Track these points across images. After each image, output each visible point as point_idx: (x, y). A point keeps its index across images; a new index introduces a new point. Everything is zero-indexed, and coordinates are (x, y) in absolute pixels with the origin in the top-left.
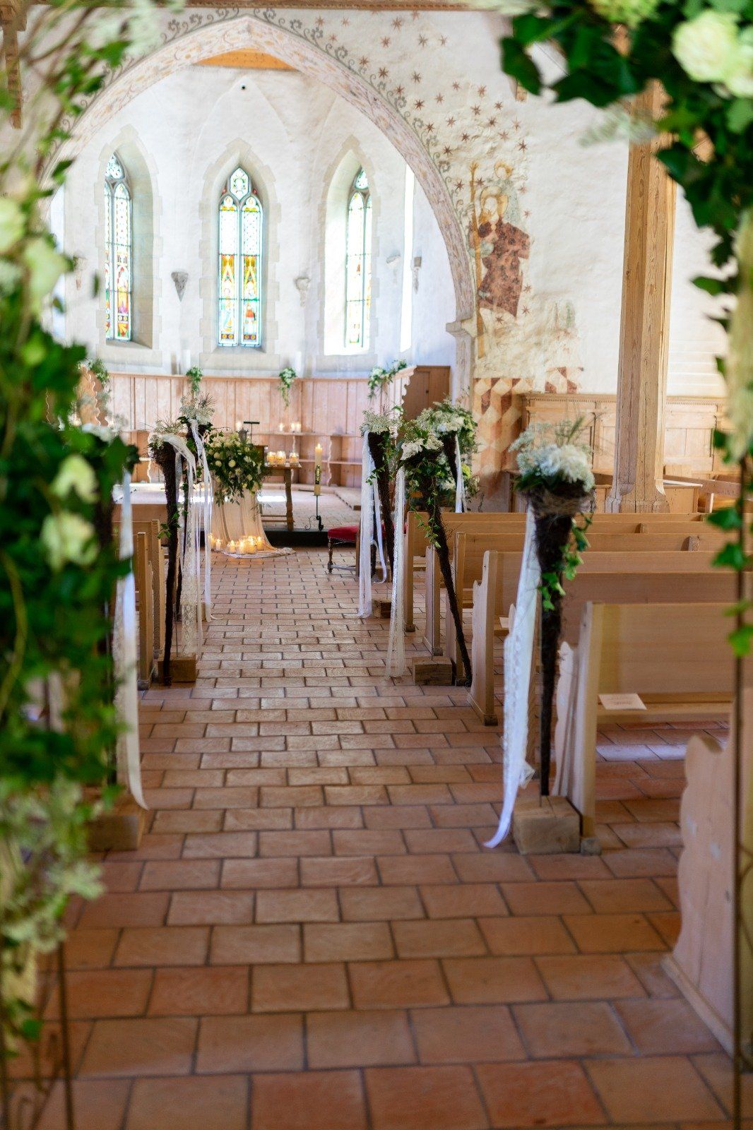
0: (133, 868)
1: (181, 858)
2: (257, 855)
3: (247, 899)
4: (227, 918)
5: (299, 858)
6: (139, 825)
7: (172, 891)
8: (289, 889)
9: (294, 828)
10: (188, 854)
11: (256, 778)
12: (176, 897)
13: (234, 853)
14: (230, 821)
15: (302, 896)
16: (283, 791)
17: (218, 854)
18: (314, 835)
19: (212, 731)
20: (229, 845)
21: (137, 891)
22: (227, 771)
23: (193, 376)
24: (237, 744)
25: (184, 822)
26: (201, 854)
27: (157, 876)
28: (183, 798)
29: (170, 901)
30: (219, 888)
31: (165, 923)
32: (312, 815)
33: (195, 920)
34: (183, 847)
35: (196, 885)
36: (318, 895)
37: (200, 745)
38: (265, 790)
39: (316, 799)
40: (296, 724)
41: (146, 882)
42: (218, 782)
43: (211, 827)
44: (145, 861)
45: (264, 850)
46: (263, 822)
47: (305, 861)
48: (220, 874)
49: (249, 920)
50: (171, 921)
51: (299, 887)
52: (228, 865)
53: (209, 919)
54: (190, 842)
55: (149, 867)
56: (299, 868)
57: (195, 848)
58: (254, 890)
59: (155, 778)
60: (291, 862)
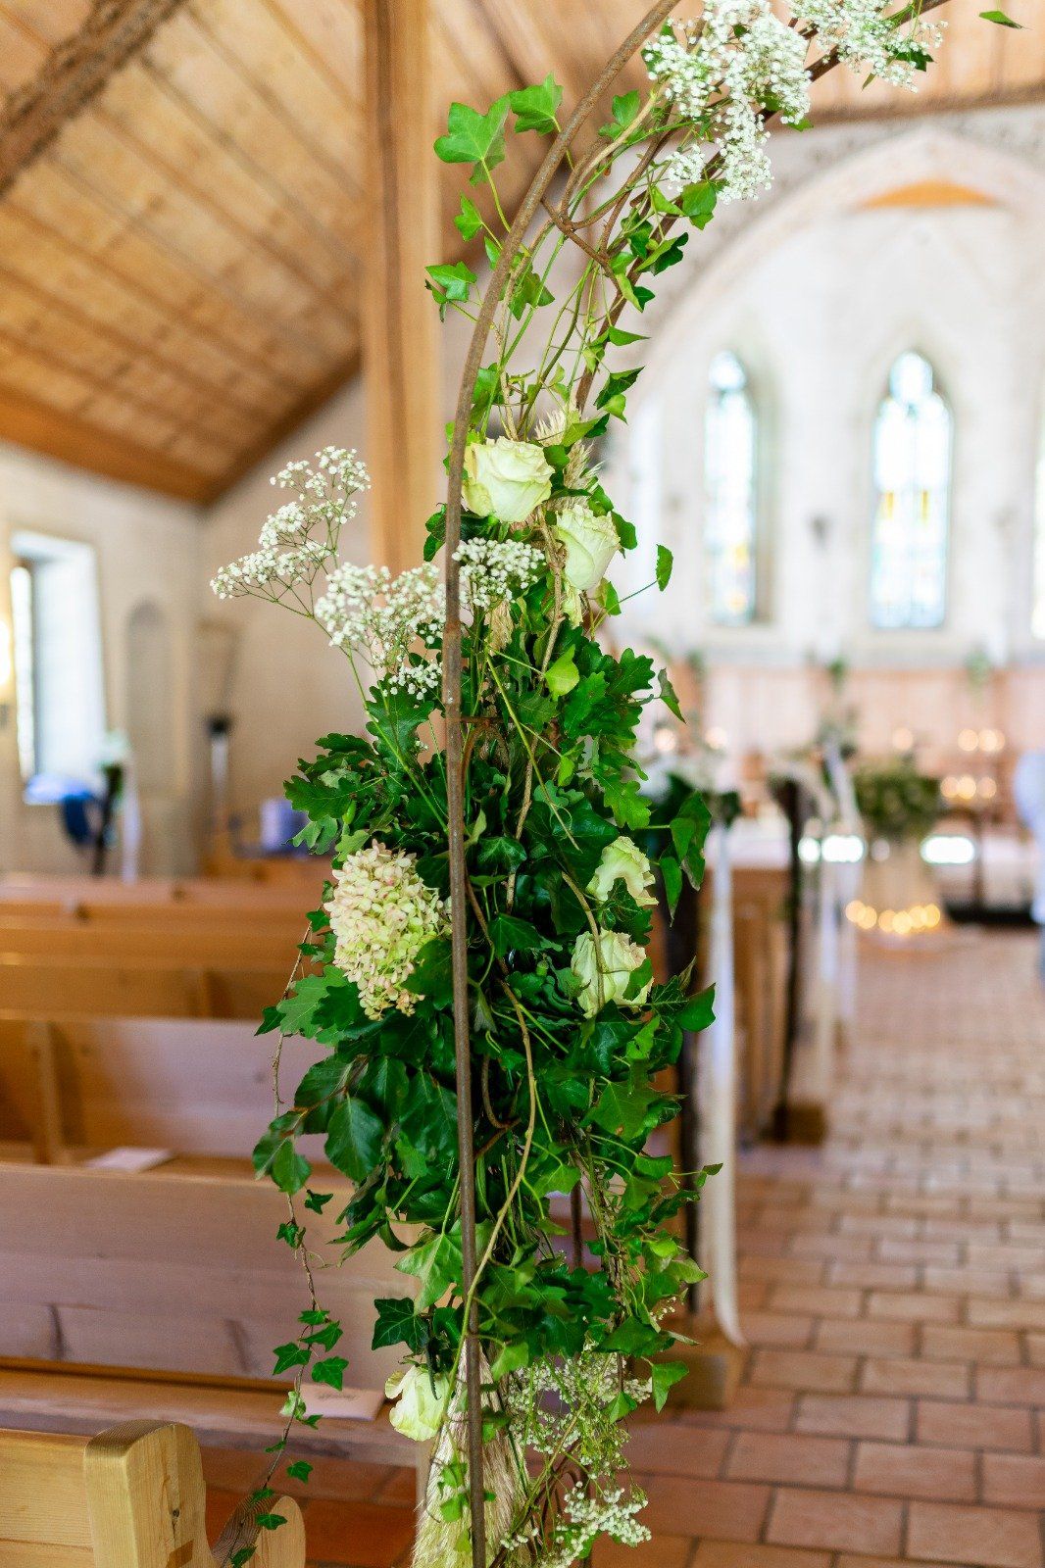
0: (717, 1437)
1: (790, 1432)
2: (912, 1439)
3: (890, 1514)
4: (860, 1542)
5: (980, 1451)
6: (731, 1370)
7: (776, 1484)
8: (962, 1504)
9: (972, 1398)
10: (804, 1424)
11: (913, 1308)
12: (782, 1496)
13: (874, 1431)
14: (871, 1378)
15: (982, 1519)
16: (955, 1334)
17: (850, 1429)
18: (1005, 1414)
19: (848, 1224)
20: (869, 1417)
21: (721, 1478)
22: (868, 1292)
23: (836, 672)
24: (887, 1249)
25: (799, 1371)
26: (824, 1427)
27: (754, 1456)
28: (797, 1330)
29: (770, 1503)
30: (848, 1489)
31: (762, 1538)
32: (1005, 1379)
33: (808, 1539)
34: (796, 1413)
35: (814, 1478)
36: (1012, 1521)
37: (827, 1244)
38: (929, 1331)
39: (1009, 1353)
40: (981, 1221)
41: (737, 1466)
42: (852, 1307)
43: (839, 1383)
44: (736, 1430)
45: (924, 1432)
46: (920, 1383)
47: (990, 1459)
48: (850, 1465)
49: (894, 1551)
50: (773, 1535)
51: (979, 1503)
52: (866, 1450)
53: (832, 1540)
54: (809, 1405)
55: (743, 1439)
56: (978, 1470)
57: (815, 1417)
58: (905, 1499)
59: (756, 1294)
60: (965, 1458)
